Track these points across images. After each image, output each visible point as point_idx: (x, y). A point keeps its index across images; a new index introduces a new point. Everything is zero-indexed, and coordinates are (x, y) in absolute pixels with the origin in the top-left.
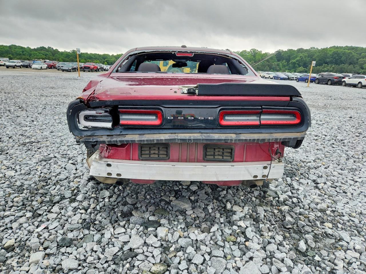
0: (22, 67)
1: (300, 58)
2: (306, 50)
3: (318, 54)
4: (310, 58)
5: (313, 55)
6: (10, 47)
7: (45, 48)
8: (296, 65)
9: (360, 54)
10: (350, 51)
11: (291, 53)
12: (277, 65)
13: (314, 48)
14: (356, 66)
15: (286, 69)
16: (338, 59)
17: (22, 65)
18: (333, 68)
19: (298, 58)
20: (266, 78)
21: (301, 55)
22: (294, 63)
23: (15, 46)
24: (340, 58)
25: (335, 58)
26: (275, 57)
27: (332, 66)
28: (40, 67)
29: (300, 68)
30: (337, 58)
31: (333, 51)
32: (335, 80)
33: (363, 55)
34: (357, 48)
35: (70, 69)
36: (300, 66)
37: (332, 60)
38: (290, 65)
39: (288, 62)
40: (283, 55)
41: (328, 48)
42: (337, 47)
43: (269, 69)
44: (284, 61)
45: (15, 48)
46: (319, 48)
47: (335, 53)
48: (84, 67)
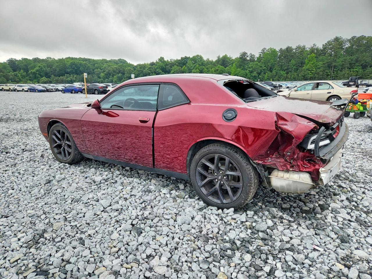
1: (40, 68)
2: (43, 60)
3: (57, 64)
4: (50, 68)
5: (52, 65)
8: (37, 75)
9: (94, 65)
10: (85, 62)
11: (27, 62)
12: (15, 76)
13: (51, 58)
14: (94, 76)
15: (27, 80)
16: (77, 70)
18: (75, 77)
19: (37, 68)
20: (18, 91)
21: (39, 65)
22: (34, 73)
24: (79, 69)
25: (74, 69)
26: (9, 66)
27: (74, 76)
29: (43, 78)
30: (76, 68)
31: (70, 62)
32: (101, 89)
33: (96, 66)
34: (89, 59)
36: (42, 77)
37: (72, 71)
38: (31, 75)
39: (27, 73)
40: (18, 65)
41: (64, 58)
42: (72, 59)
43: (5, 80)
44: (22, 71)
46: (56, 59)
47: (73, 64)
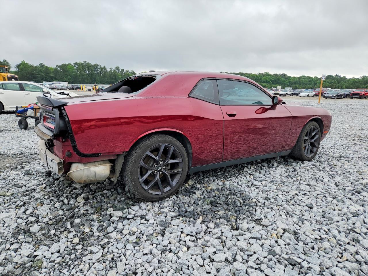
0: (292, 95)
6: (300, 78)
7: (332, 76)
17: (292, 93)
23: (304, 76)
28: (307, 95)
35: (334, 96)
45: (304, 79)
48: (353, 94)
